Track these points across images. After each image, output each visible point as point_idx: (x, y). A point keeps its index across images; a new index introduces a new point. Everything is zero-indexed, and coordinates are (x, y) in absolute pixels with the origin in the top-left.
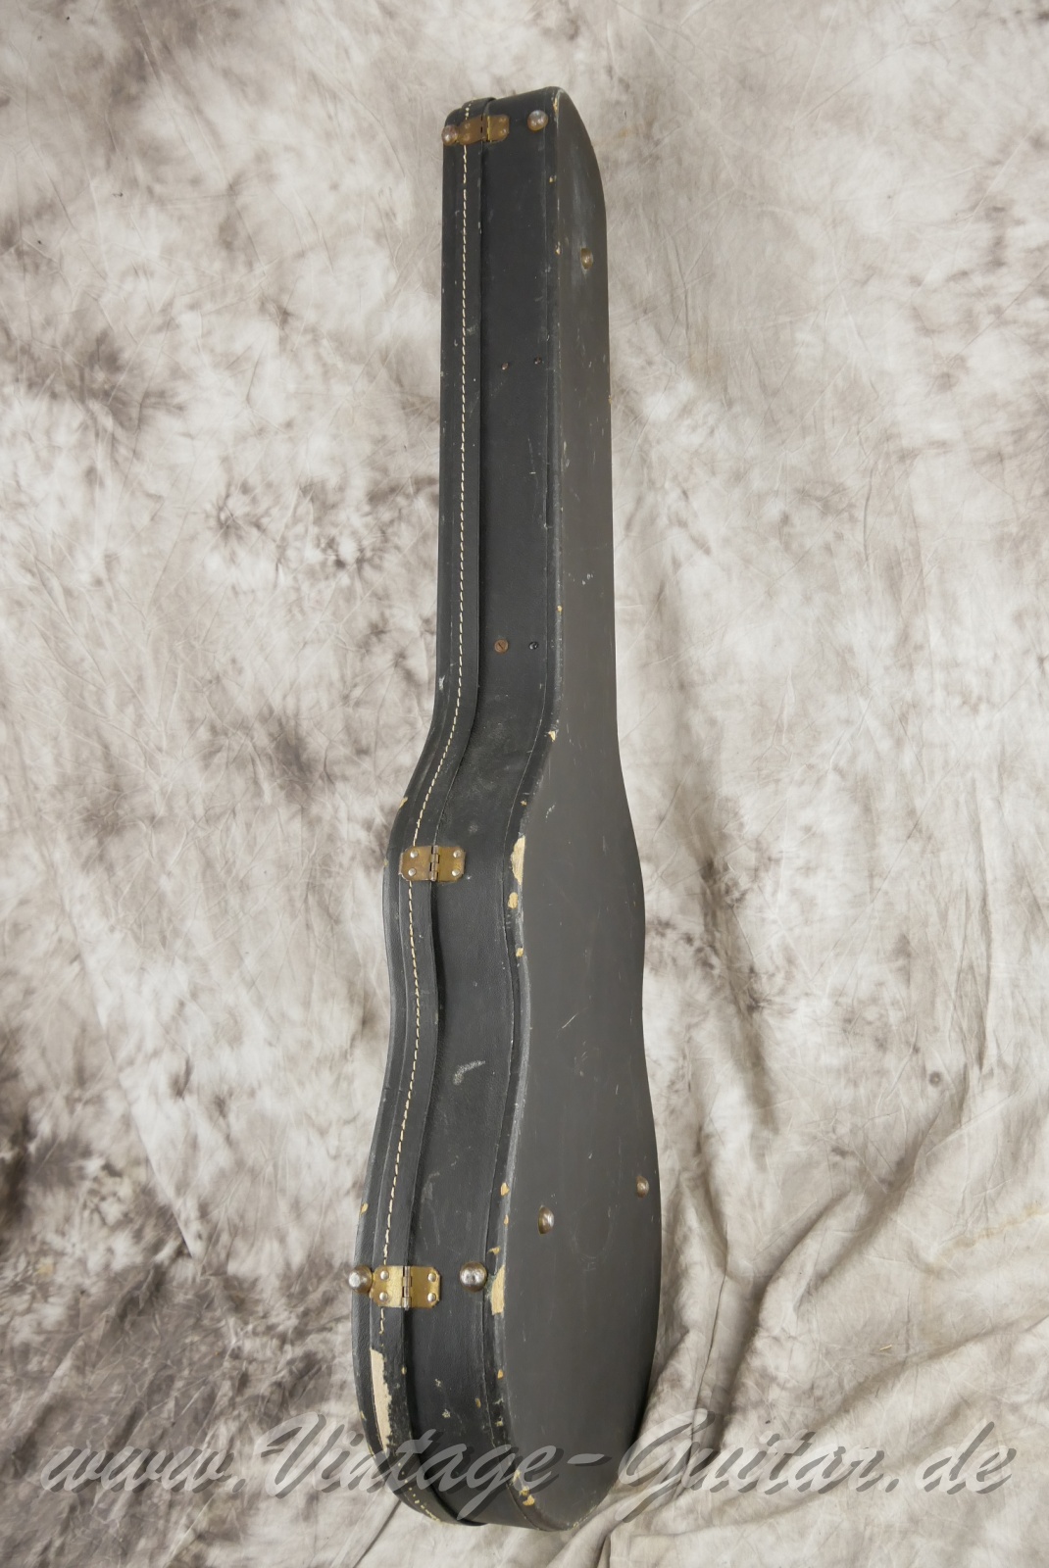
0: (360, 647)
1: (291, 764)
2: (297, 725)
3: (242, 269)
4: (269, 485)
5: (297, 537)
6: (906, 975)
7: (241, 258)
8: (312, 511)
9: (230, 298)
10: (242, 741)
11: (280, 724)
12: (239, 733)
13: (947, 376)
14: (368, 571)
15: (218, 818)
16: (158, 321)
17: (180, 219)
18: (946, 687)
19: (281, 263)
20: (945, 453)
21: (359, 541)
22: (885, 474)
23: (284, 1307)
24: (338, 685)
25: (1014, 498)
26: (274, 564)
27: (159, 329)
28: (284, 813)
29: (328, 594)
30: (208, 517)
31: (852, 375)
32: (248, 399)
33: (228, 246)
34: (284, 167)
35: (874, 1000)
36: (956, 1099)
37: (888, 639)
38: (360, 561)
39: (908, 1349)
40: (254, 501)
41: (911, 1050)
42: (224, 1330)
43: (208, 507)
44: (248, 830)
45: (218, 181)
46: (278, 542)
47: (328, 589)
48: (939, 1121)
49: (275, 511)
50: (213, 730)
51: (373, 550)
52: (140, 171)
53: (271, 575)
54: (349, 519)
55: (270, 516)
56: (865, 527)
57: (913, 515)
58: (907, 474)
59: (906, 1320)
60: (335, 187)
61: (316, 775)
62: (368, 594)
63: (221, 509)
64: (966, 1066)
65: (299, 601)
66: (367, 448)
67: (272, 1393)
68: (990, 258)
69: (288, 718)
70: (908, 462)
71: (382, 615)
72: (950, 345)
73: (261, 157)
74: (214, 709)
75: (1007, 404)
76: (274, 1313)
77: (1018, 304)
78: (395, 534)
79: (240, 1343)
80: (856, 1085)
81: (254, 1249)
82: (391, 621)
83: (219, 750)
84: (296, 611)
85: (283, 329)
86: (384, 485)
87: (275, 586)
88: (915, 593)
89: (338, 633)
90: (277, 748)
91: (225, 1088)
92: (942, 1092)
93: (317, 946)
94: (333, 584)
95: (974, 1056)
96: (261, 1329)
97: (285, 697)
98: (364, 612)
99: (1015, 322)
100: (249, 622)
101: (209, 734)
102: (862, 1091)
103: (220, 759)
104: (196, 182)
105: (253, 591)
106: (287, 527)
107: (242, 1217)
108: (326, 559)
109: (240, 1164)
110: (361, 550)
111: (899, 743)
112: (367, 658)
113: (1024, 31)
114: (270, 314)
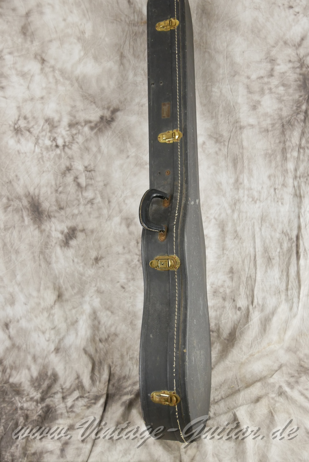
0: (62, 174)
1: (35, 212)
2: (39, 199)
3: (29, 43)
4: (34, 118)
5: (43, 136)
6: (232, 279)
7: (29, 39)
8: (48, 128)
9: (24, 52)
10: (18, 203)
11: (32, 198)
12: (17, 200)
13: (255, 106)
14: (67, 149)
15: (9, 229)
17: (7, 22)
18: (248, 195)
19: (43, 43)
20: (252, 128)
21: (64, 139)
22: (235, 133)
23: (34, 391)
24: (54, 186)
25: (270, 143)
26: (34, 145)
28: (32, 228)
29: (52, 156)
30: (10, 126)
31: (228, 103)
32: (28, 88)
33: (25, 34)
34: (47, 10)
35: (222, 286)
36: (246, 315)
37: (232, 181)
38: (64, 146)
39: (238, 386)
40: (28, 122)
41: (233, 301)
42: (15, 401)
43: (11, 123)
44: (19, 233)
45: (22, 11)
46: (36, 137)
47: (52, 154)
48: (241, 321)
49: (35, 127)
50: (8, 199)
51: (69, 143)
53: (33, 148)
54: (61, 131)
55: (34, 128)
56: (228, 147)
57: (242, 145)
58: (241, 133)
59: (236, 378)
60: (64, 20)
61: (44, 216)
62: (66, 157)
63: (15, 124)
64: (248, 305)
65: (42, 158)
66: (69, 109)
67: (38, 418)
68: (270, 74)
69: (35, 196)
70: (242, 130)
71: (71, 164)
72: (256, 97)
73: (39, 5)
74: (9, 192)
75: (271, 116)
76: (31, 393)
77: (276, 88)
78: (77, 138)
79: (22, 405)
80: (216, 311)
81: (19, 373)
82: (74, 166)
83: (10, 206)
84: (41, 161)
85: (42, 65)
86: (74, 122)
87: (34, 152)
88: (241, 168)
89: (55, 169)
90: (31, 206)
91: (8, 320)
92: (241, 313)
93: (43, 272)
94: (54, 153)
95: (250, 302)
96: (28, 399)
97: (35, 189)
98: (64, 163)
99: (275, 93)
100: (23, 163)
101: (6, 200)
102: (218, 313)
103: (10, 209)
104: (14, 10)
105: (25, 153)
106: (39, 132)
107: (14, 363)
108: (52, 144)
109: (13, 345)
110: (65, 142)
111: (233, 211)
112: (65, 178)
113: (285, 10)
114: (38, 60)
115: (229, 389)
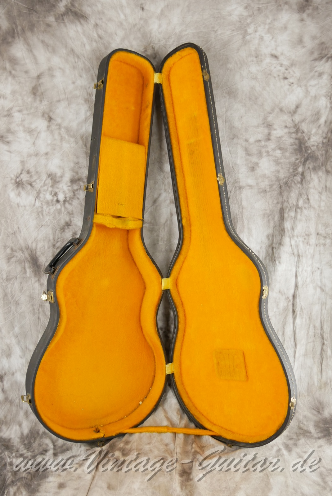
0: (61, 229)
1: (35, 265)
2: (36, 253)
3: (38, 102)
4: (37, 172)
5: (44, 190)
7: (38, 98)
8: (51, 182)
9: (32, 111)
11: (31, 251)
13: (253, 167)
14: (67, 205)
16: (5, 113)
17: (20, 83)
19: (51, 103)
20: (251, 188)
21: (65, 195)
22: (235, 192)
23: (24, 448)
24: (52, 241)
25: (268, 203)
26: (35, 198)
27: (5, 116)
29: (52, 211)
30: (11, 179)
31: (227, 164)
32: (34, 143)
33: (34, 94)
34: (58, 74)
38: (65, 201)
40: (31, 176)
42: (4, 456)
43: (13, 176)
45: (34, 73)
46: (37, 191)
47: (52, 209)
49: (38, 181)
51: (70, 198)
52: (8, 65)
53: (33, 202)
54: (63, 187)
55: (36, 182)
57: (242, 205)
58: (241, 193)
60: (74, 83)
61: (42, 270)
62: (66, 212)
63: (17, 178)
65: (42, 212)
66: (72, 165)
67: (27, 476)
68: (267, 138)
69: (33, 250)
70: (241, 190)
71: (70, 220)
72: (254, 159)
73: (50, 69)
75: (269, 177)
76: (20, 450)
77: (273, 151)
78: (78, 194)
79: (11, 460)
81: (9, 429)
82: (73, 222)
84: (40, 214)
85: (49, 123)
86: (76, 177)
87: (34, 205)
88: (241, 227)
89: (54, 224)
94: (55, 207)
96: (18, 455)
97: (32, 243)
98: (64, 218)
99: (272, 156)
100: (22, 216)
104: (26, 72)
106: (41, 186)
107: (5, 418)
108: (53, 199)
110: (66, 198)
112: (63, 233)
113: (280, 81)
114: (45, 118)
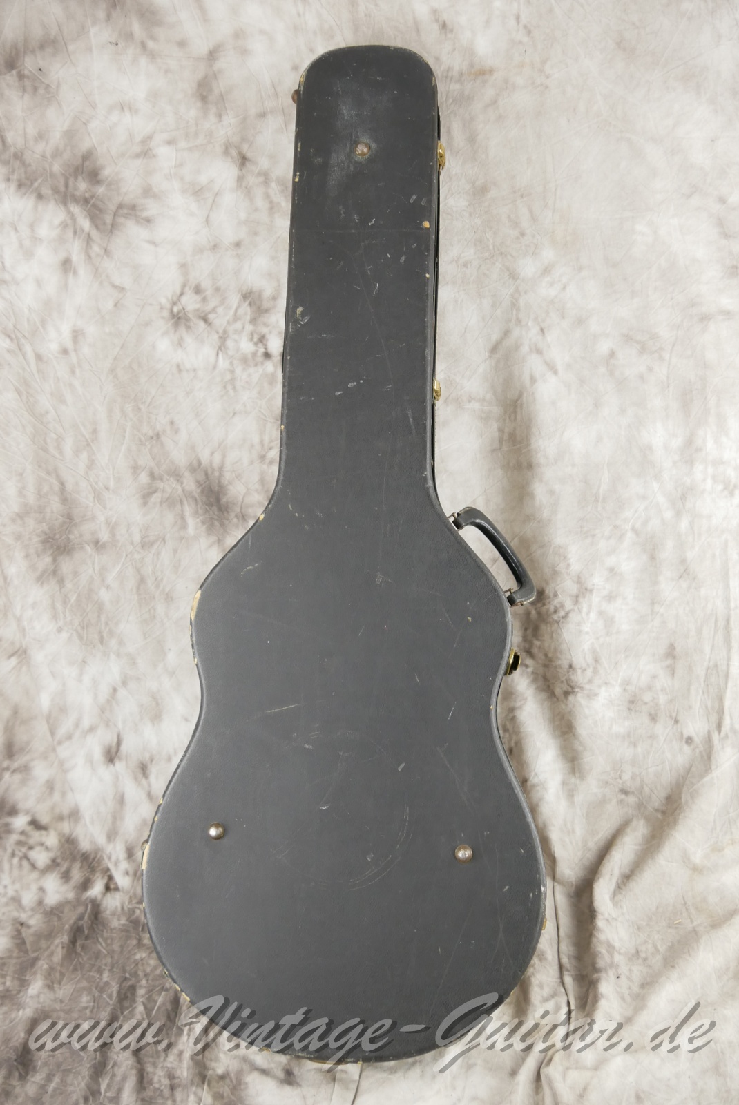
0: (277, 420)
1: (212, 505)
2: (221, 475)
3: (212, 118)
4: (217, 289)
5: (236, 332)
6: (672, 671)
7: (213, 110)
8: (249, 311)
9: (200, 140)
10: (174, 486)
11: (206, 474)
12: (171, 479)
15: (152, 544)
16: (137, 149)
17: (166, 71)
18: (714, 478)
19: (245, 119)
20: (729, 319)
22: (688, 330)
24: (258, 447)
26: (216, 351)
27: (137, 156)
28: (204, 543)
29: (256, 377)
30: (162, 308)
31: (672, 259)
33: (204, 99)
34: (257, 45)
35: (650, 688)
36: (704, 753)
37: (677, 443)
40: (204, 300)
41: (673, 721)
43: (163, 301)
44: (175, 555)
45: (200, 47)
46: (221, 334)
47: (256, 374)
48: (694, 769)
49: (220, 310)
50: (152, 475)
52: (137, 28)
53: (212, 359)
54: (276, 322)
55: (216, 313)
56: (669, 364)
57: (704, 360)
58: (703, 331)
59: (683, 902)
60: (295, 68)
61: (233, 515)
63: (174, 304)
64: (709, 732)
65: (233, 381)
69: (213, 470)
70: (705, 322)
73: (239, 35)
74: (154, 459)
80: (635, 745)
83: (155, 492)
84: (229, 387)
85: (241, 170)
87: (215, 367)
88: (700, 413)
89: (261, 407)
90: (202, 492)
91: (147, 756)
92: (694, 750)
94: (261, 370)
95: (714, 725)
97: (212, 453)
100: (188, 393)
101: (148, 478)
102: (639, 750)
103: (156, 498)
105: (195, 370)
106: (228, 323)
108: (257, 351)
111: (678, 514)
114: (232, 158)
115: (670, 927)
